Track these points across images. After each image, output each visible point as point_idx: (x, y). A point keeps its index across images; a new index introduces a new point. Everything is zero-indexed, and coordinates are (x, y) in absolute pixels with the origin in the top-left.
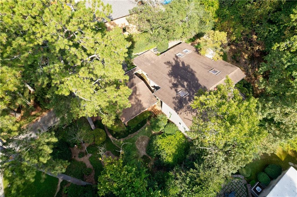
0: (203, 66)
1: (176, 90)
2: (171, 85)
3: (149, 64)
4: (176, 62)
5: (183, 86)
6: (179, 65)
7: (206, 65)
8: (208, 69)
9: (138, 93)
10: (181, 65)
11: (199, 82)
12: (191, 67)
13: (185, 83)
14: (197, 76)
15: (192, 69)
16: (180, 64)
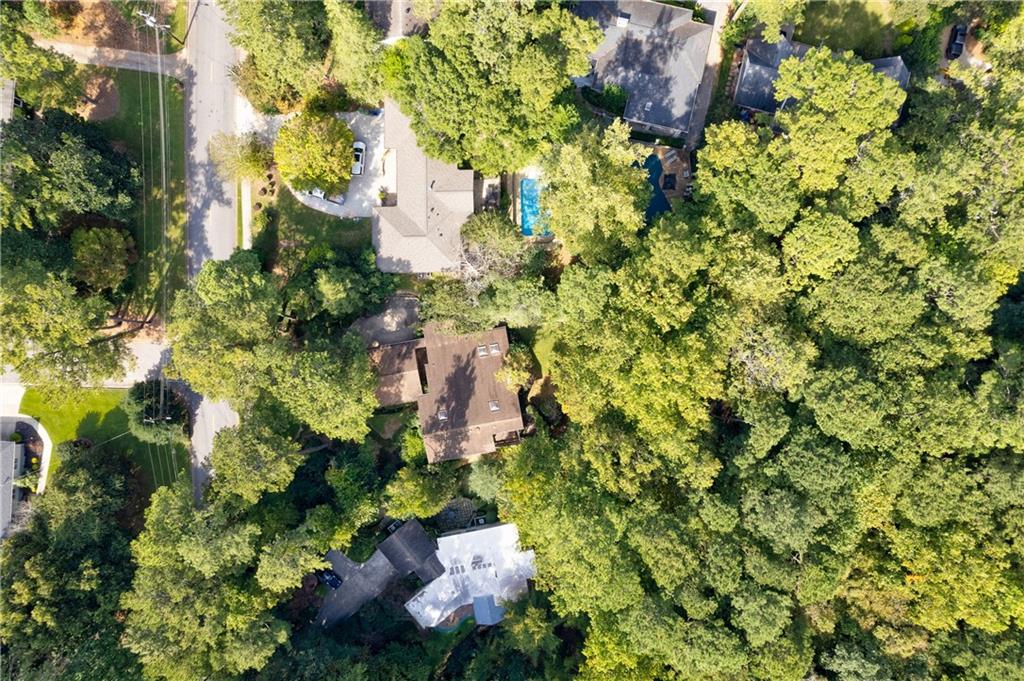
0: (492, 389)
1: (438, 408)
2: (439, 398)
3: (440, 345)
4: (468, 362)
5: (448, 407)
6: (467, 370)
7: (495, 390)
8: (492, 397)
9: (402, 382)
10: (468, 373)
11: (467, 412)
12: (476, 383)
13: (453, 404)
14: (471, 402)
15: (474, 387)
16: (470, 368)
